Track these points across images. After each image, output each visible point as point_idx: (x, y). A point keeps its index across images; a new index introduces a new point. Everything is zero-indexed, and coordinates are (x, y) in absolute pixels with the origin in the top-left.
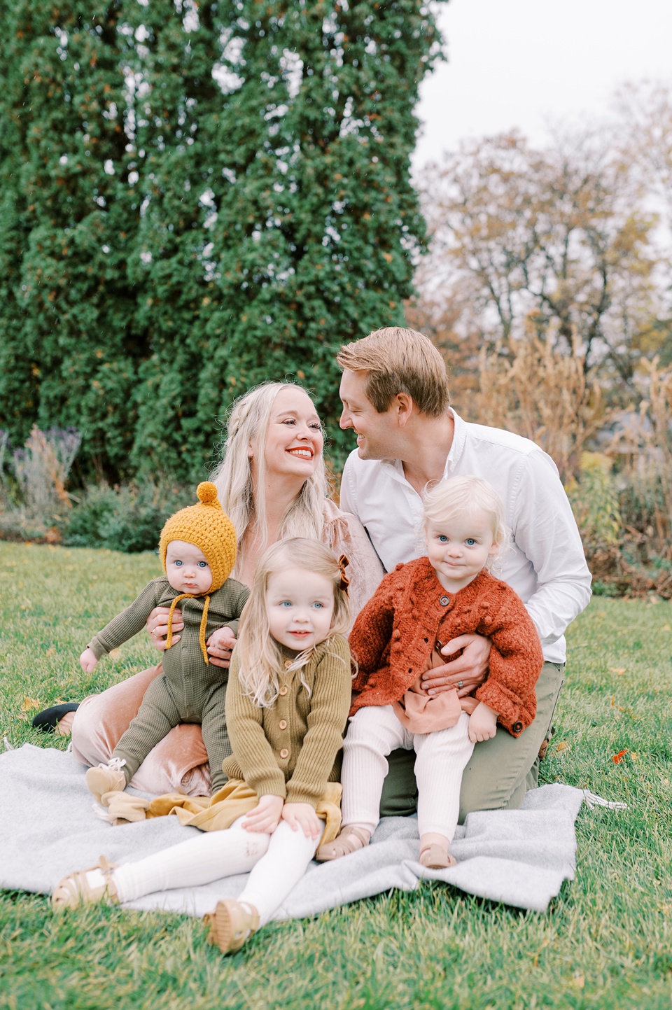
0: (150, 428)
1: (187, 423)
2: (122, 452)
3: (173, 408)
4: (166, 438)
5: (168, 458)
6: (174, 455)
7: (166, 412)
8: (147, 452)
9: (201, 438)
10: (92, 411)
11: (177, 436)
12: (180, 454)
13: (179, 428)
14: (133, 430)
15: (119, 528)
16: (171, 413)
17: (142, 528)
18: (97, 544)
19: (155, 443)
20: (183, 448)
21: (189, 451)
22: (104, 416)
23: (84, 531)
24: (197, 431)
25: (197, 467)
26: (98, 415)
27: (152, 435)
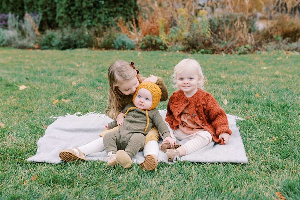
0: (61, 10)
1: (72, 8)
2: (53, 19)
3: (68, 3)
4: (67, 13)
5: (68, 20)
6: (69, 18)
7: (65, 5)
8: (61, 18)
9: (77, 13)
10: (42, 6)
11: (70, 13)
12: (71, 18)
13: (70, 10)
14: (55, 12)
15: (58, 43)
16: (67, 5)
17: (65, 42)
18: (51, 48)
19: (63, 15)
20: (72, 16)
21: (74, 17)
22: (46, 8)
23: (47, 44)
24: (76, 10)
25: (77, 22)
26: (44, 7)
27: (62, 13)
